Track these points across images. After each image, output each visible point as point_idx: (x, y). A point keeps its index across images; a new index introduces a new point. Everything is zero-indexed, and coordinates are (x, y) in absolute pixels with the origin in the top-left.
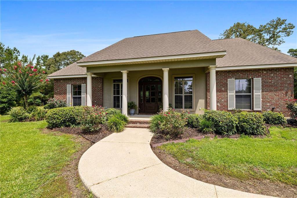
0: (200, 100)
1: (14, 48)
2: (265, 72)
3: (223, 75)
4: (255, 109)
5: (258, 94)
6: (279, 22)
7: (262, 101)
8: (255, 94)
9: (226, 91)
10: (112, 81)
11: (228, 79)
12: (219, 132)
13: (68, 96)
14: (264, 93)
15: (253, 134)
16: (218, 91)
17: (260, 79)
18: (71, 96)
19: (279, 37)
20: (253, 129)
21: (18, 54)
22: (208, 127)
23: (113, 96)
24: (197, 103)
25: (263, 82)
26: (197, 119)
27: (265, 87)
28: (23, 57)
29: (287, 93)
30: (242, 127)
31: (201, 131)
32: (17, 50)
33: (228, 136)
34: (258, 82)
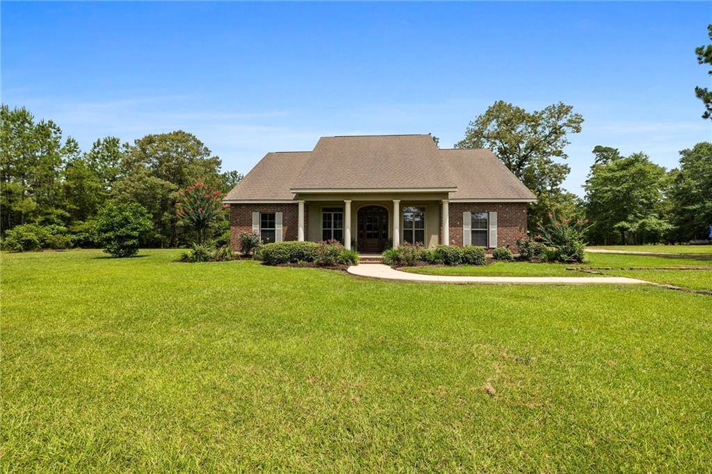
0: (433, 236)
1: (49, 122)
2: (500, 206)
3: (458, 208)
4: (490, 247)
5: (493, 230)
6: (563, 110)
7: (498, 237)
8: (490, 229)
9: (461, 225)
10: (321, 210)
11: (464, 213)
12: (447, 263)
13: (253, 228)
14: (500, 228)
15: (475, 264)
16: (451, 225)
17: (496, 213)
18: (258, 229)
19: (564, 133)
20: (474, 259)
21: (58, 135)
22: (438, 259)
23: (322, 229)
24: (429, 239)
25: (498, 217)
26: (429, 253)
27: (501, 223)
28: (69, 142)
29: (521, 228)
30: (466, 258)
31: (433, 263)
32: (55, 125)
33: (455, 265)
34: (493, 216)
